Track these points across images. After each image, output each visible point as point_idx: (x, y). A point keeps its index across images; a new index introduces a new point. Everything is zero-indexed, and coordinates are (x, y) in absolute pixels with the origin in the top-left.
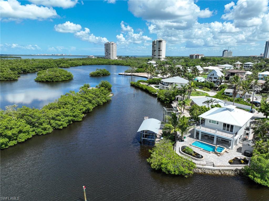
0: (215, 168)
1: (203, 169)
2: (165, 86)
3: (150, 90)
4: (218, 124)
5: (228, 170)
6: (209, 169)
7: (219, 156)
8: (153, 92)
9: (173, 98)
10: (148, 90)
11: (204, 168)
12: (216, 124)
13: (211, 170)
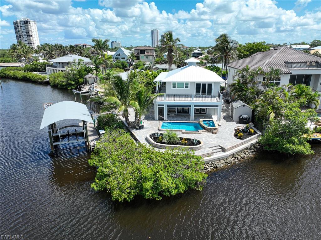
0: (228, 153)
1: (210, 163)
2: (57, 69)
3: (33, 77)
4: (187, 87)
5: (241, 151)
6: (219, 159)
7: (215, 133)
8: (41, 79)
9: (81, 80)
10: (30, 78)
11: (211, 161)
12: (185, 88)
13: (223, 158)
